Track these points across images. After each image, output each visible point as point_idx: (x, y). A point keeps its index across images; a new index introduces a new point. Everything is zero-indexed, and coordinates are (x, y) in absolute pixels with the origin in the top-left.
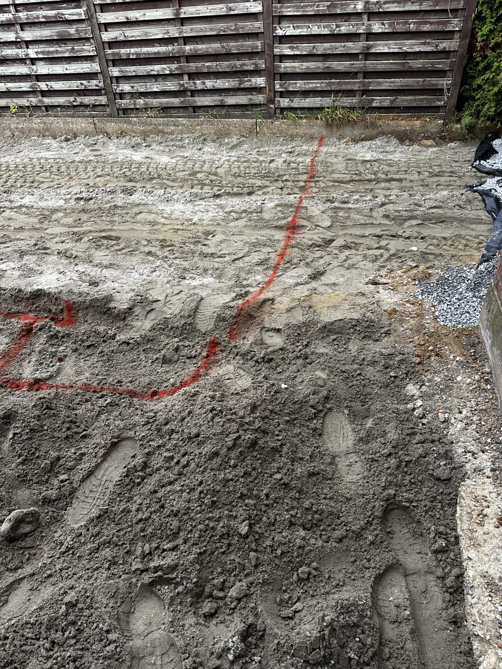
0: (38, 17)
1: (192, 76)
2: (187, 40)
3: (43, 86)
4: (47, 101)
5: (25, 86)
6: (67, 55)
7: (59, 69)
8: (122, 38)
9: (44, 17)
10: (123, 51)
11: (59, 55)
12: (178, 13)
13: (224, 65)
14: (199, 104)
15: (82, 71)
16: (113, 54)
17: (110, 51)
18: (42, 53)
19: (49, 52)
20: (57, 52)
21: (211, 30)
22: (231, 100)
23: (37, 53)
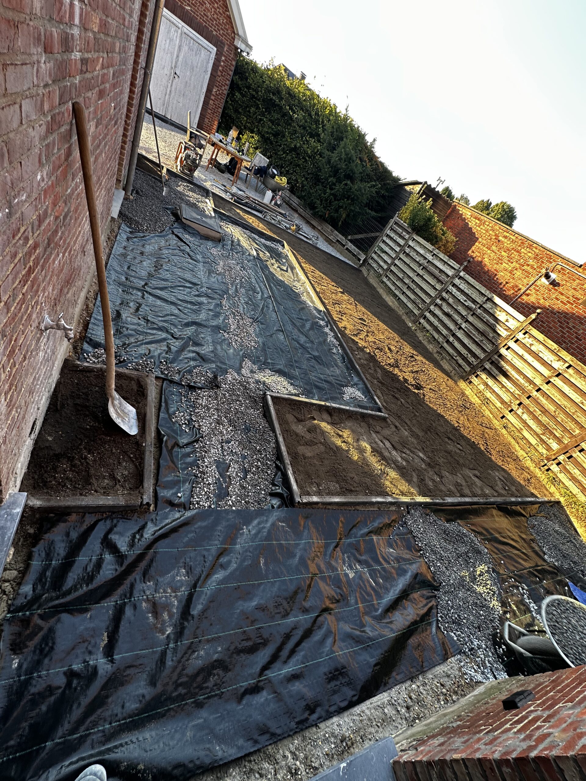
1: (522, 405)
2: (540, 390)
3: (451, 339)
4: (445, 345)
5: (445, 332)
6: (476, 340)
7: (466, 341)
9: (487, 320)
10: (503, 363)
13: (544, 419)
14: (508, 418)
15: (474, 351)
19: (471, 332)
20: (474, 335)
22: (527, 434)
23: (466, 327)
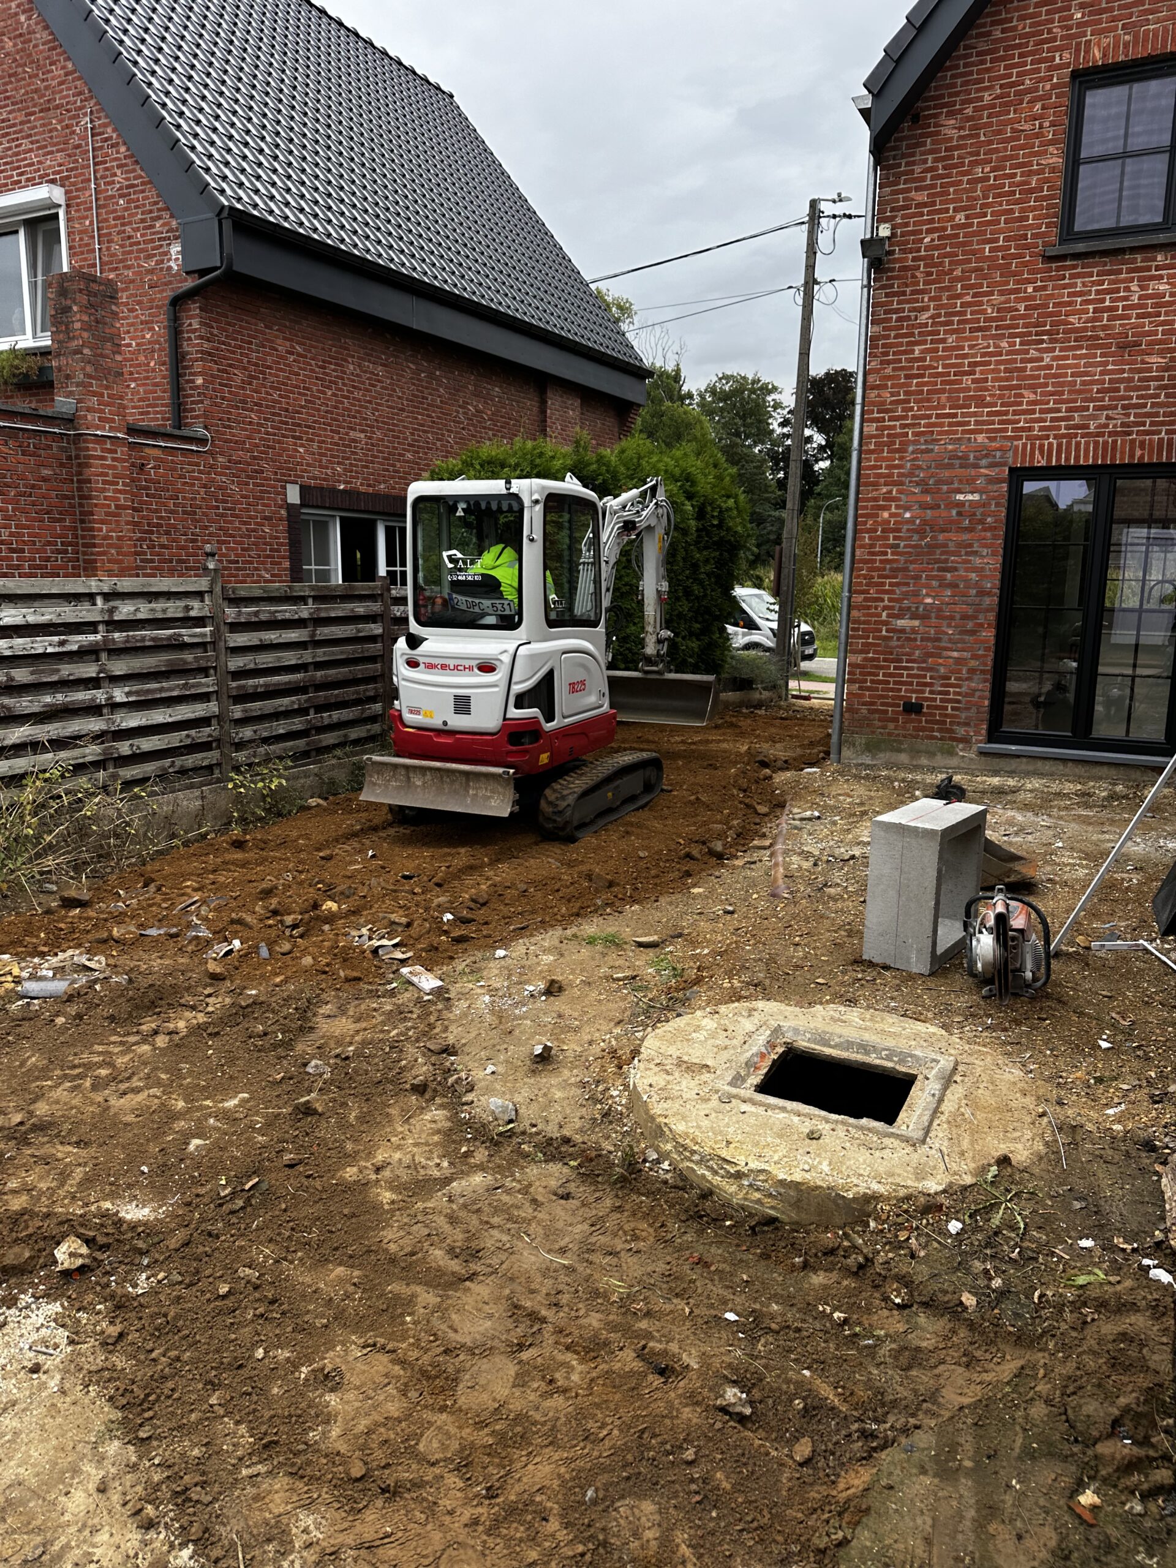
0: (143, 639)
1: (320, 709)
2: (319, 665)
3: (124, 748)
4: (127, 773)
5: (91, 752)
6: (175, 693)
7: (159, 716)
8: (252, 666)
10: (251, 682)
11: (164, 695)
12: (313, 635)
13: (349, 693)
14: (324, 744)
16: (239, 687)
17: (234, 684)
18: (137, 693)
19: (148, 691)
20: (161, 690)
21: (342, 653)
22: (354, 733)
23: (128, 694)
